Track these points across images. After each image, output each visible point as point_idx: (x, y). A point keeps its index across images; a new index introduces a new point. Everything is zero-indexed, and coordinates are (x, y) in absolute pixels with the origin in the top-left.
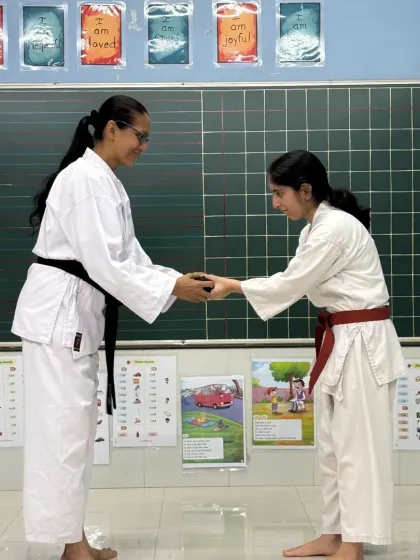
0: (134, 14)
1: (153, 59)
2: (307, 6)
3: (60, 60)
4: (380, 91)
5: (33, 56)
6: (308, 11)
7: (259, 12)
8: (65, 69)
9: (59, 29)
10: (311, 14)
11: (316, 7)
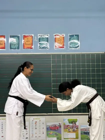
0: (36, 37)
1: (40, 48)
2: (76, 35)
3: (18, 48)
4: (93, 55)
5: (12, 47)
6: (76, 37)
7: (64, 36)
8: (20, 50)
9: (18, 41)
10: (77, 37)
11: (78, 36)
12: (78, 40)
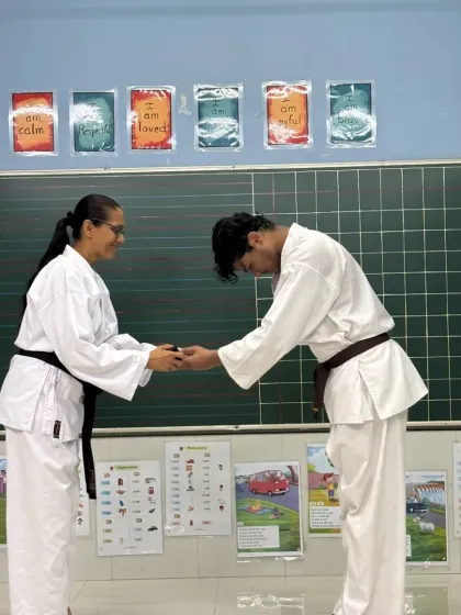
0: (184, 99)
1: (203, 142)
2: (357, 86)
3: (110, 145)
4: (433, 170)
5: (84, 142)
6: (359, 92)
7: (309, 89)
8: (116, 154)
9: (109, 114)
10: (362, 94)
11: (366, 88)
12: (370, 107)
